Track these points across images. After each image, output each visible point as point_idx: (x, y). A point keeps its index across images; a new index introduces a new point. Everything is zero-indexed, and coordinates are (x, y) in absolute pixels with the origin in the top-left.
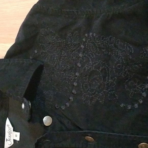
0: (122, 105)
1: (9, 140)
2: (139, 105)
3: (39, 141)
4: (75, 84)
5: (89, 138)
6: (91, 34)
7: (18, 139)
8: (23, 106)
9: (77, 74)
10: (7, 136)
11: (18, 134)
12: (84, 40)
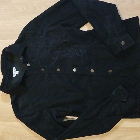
0: (53, 58)
1: (15, 74)
2: (57, 57)
3: (25, 72)
4: (38, 52)
5: (43, 69)
6: (43, 36)
7: (18, 73)
8: (21, 58)
9: (39, 49)
10: (14, 73)
11: (18, 71)
12: (41, 38)
